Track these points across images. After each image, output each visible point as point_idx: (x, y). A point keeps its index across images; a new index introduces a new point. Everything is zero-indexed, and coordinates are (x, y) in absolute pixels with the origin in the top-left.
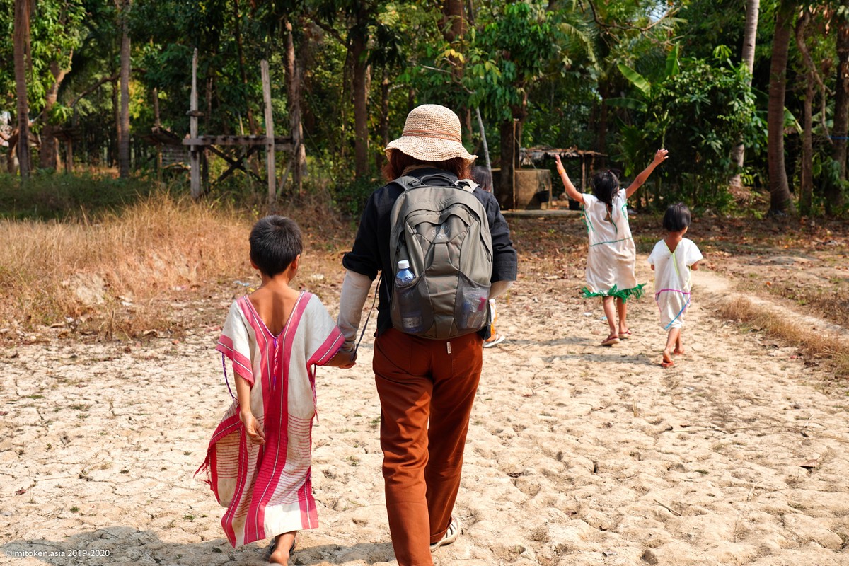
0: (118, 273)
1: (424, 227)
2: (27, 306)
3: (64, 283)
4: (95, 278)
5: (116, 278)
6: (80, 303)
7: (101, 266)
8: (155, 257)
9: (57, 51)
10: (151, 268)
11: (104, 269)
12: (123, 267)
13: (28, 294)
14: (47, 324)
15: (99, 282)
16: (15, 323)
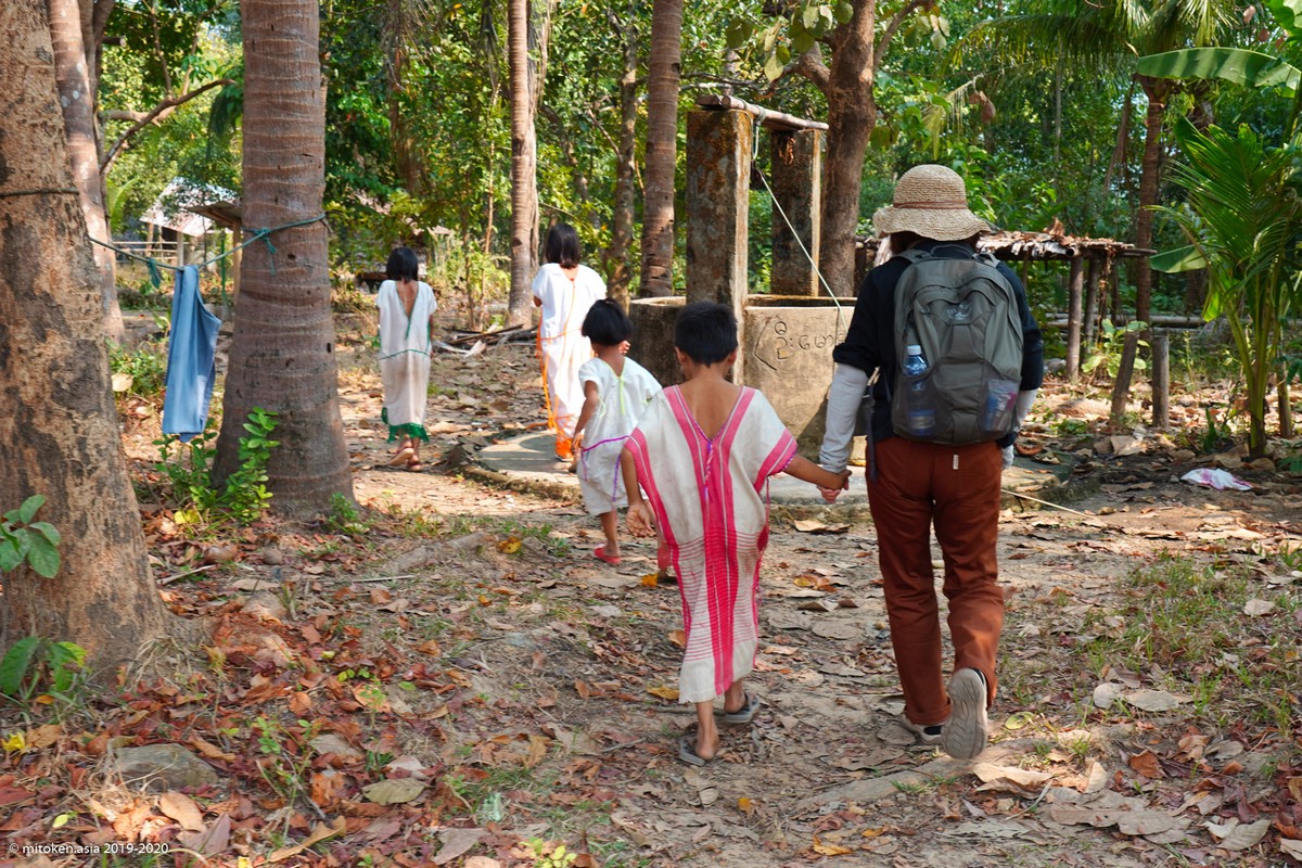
1: (939, 306)
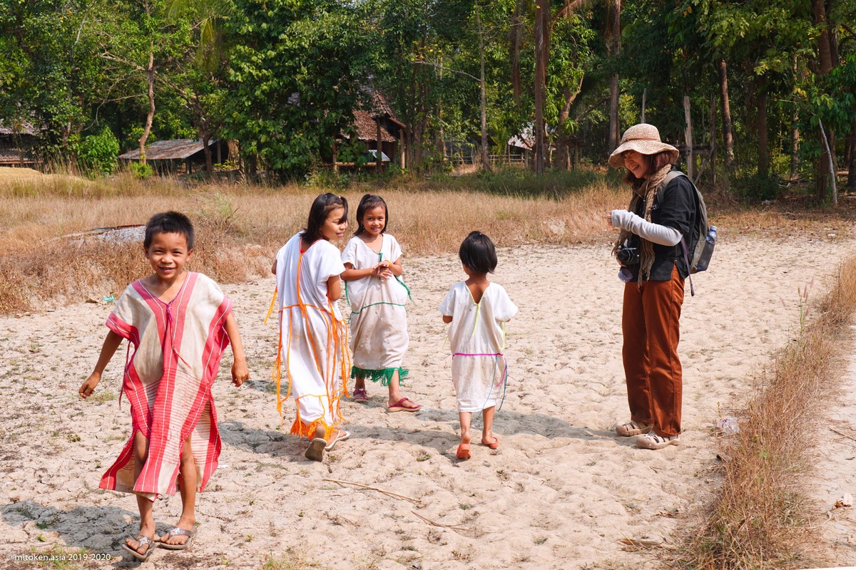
0: (573, 220)
2: (527, 231)
3: (545, 222)
4: (561, 221)
5: (572, 222)
6: (551, 232)
7: (564, 216)
8: (595, 214)
9: (569, 80)
10: (592, 219)
11: (566, 217)
12: (576, 218)
13: (527, 225)
14: (535, 239)
15: (563, 224)
16: (521, 237)
